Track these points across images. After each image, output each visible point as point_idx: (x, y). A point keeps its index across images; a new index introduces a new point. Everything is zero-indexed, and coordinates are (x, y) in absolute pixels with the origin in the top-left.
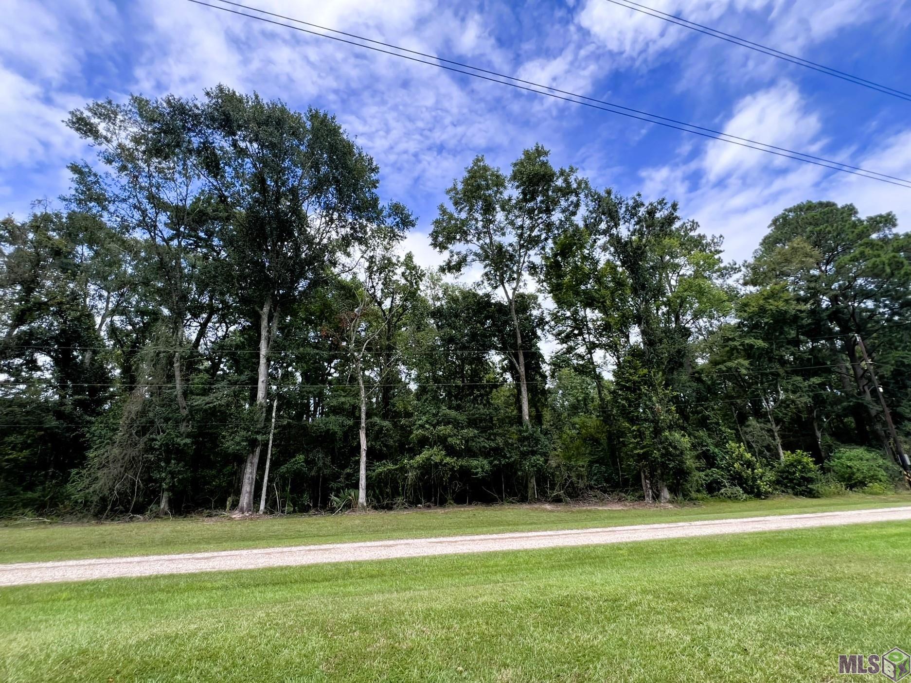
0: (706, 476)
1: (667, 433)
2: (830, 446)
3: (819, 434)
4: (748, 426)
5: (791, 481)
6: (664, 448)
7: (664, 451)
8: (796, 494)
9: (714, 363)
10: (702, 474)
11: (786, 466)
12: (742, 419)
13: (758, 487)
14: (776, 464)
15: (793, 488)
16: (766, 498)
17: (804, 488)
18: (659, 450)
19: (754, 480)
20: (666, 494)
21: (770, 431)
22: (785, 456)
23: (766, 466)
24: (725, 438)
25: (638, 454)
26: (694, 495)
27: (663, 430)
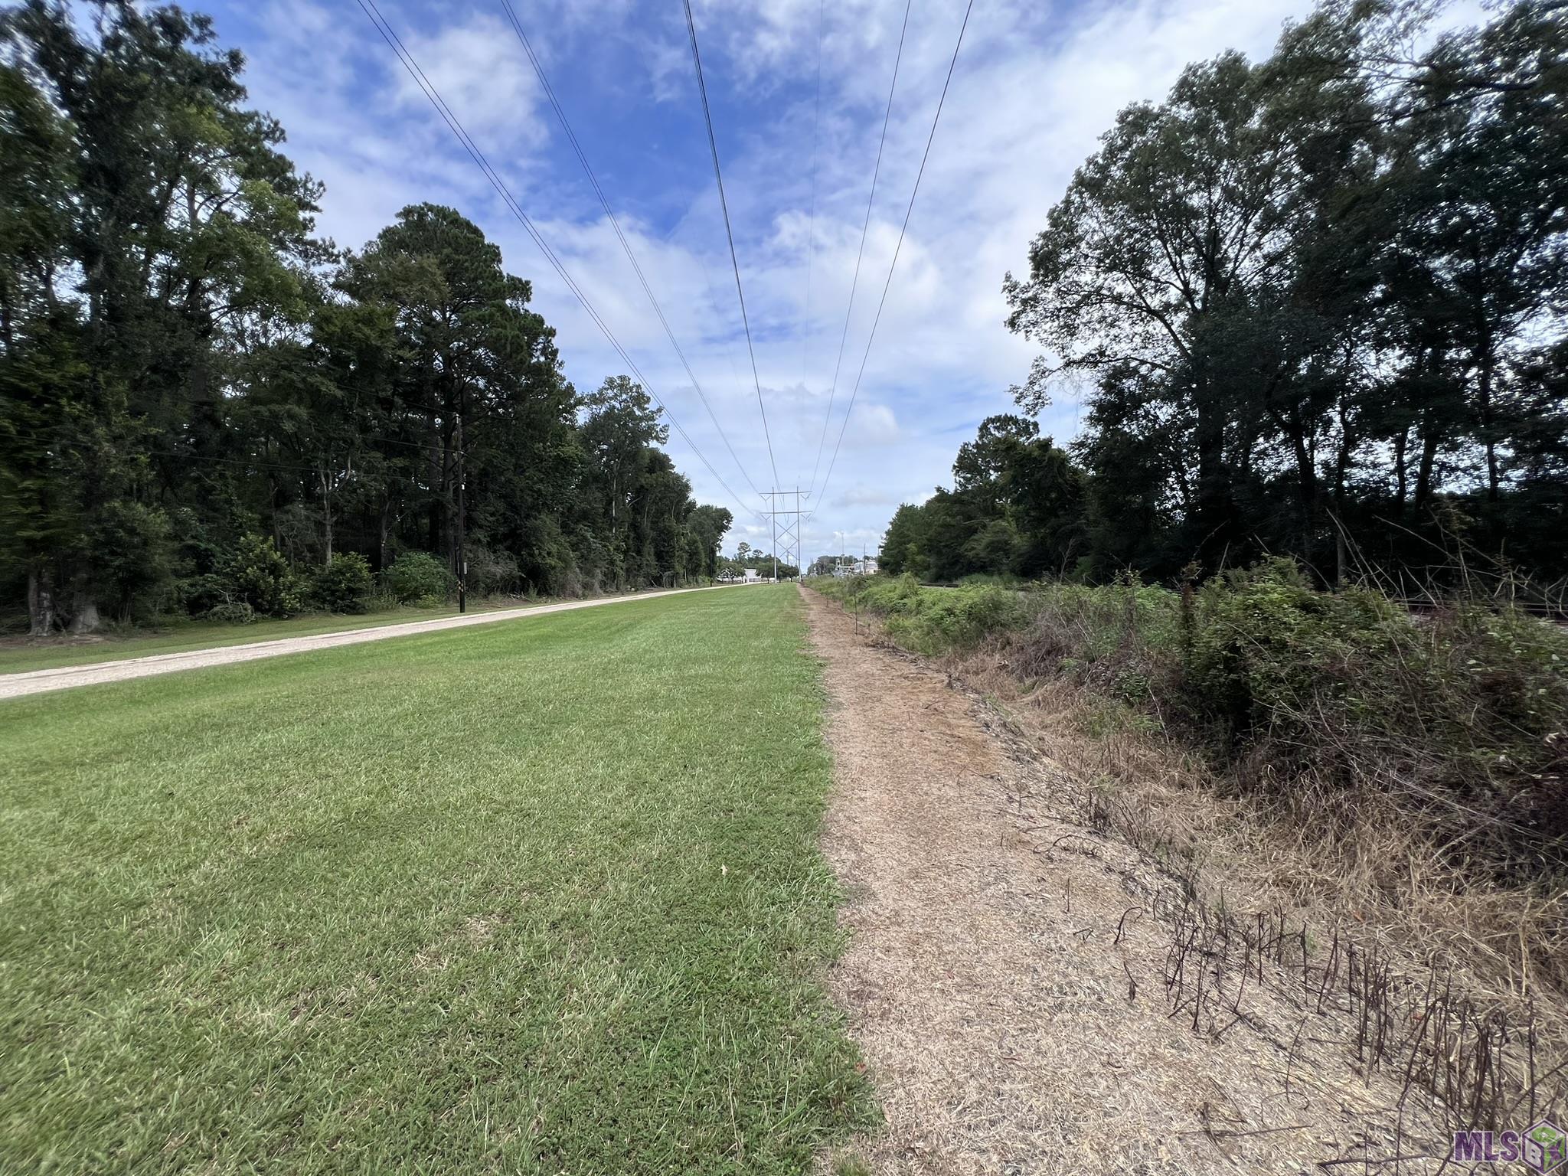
0: (191, 585)
1: (117, 504)
2: (393, 551)
3: (385, 534)
4: (287, 512)
5: (333, 593)
6: (103, 530)
7: (101, 537)
8: (335, 611)
10: (184, 583)
11: (331, 573)
12: (283, 499)
13: (281, 602)
14: (317, 571)
15: (333, 603)
16: (290, 617)
17: (347, 602)
18: (90, 534)
19: (276, 591)
20: (91, 617)
21: (320, 525)
22: (332, 559)
23: (304, 572)
24: (240, 526)
25: (29, 541)
26: (157, 617)
27: (109, 495)
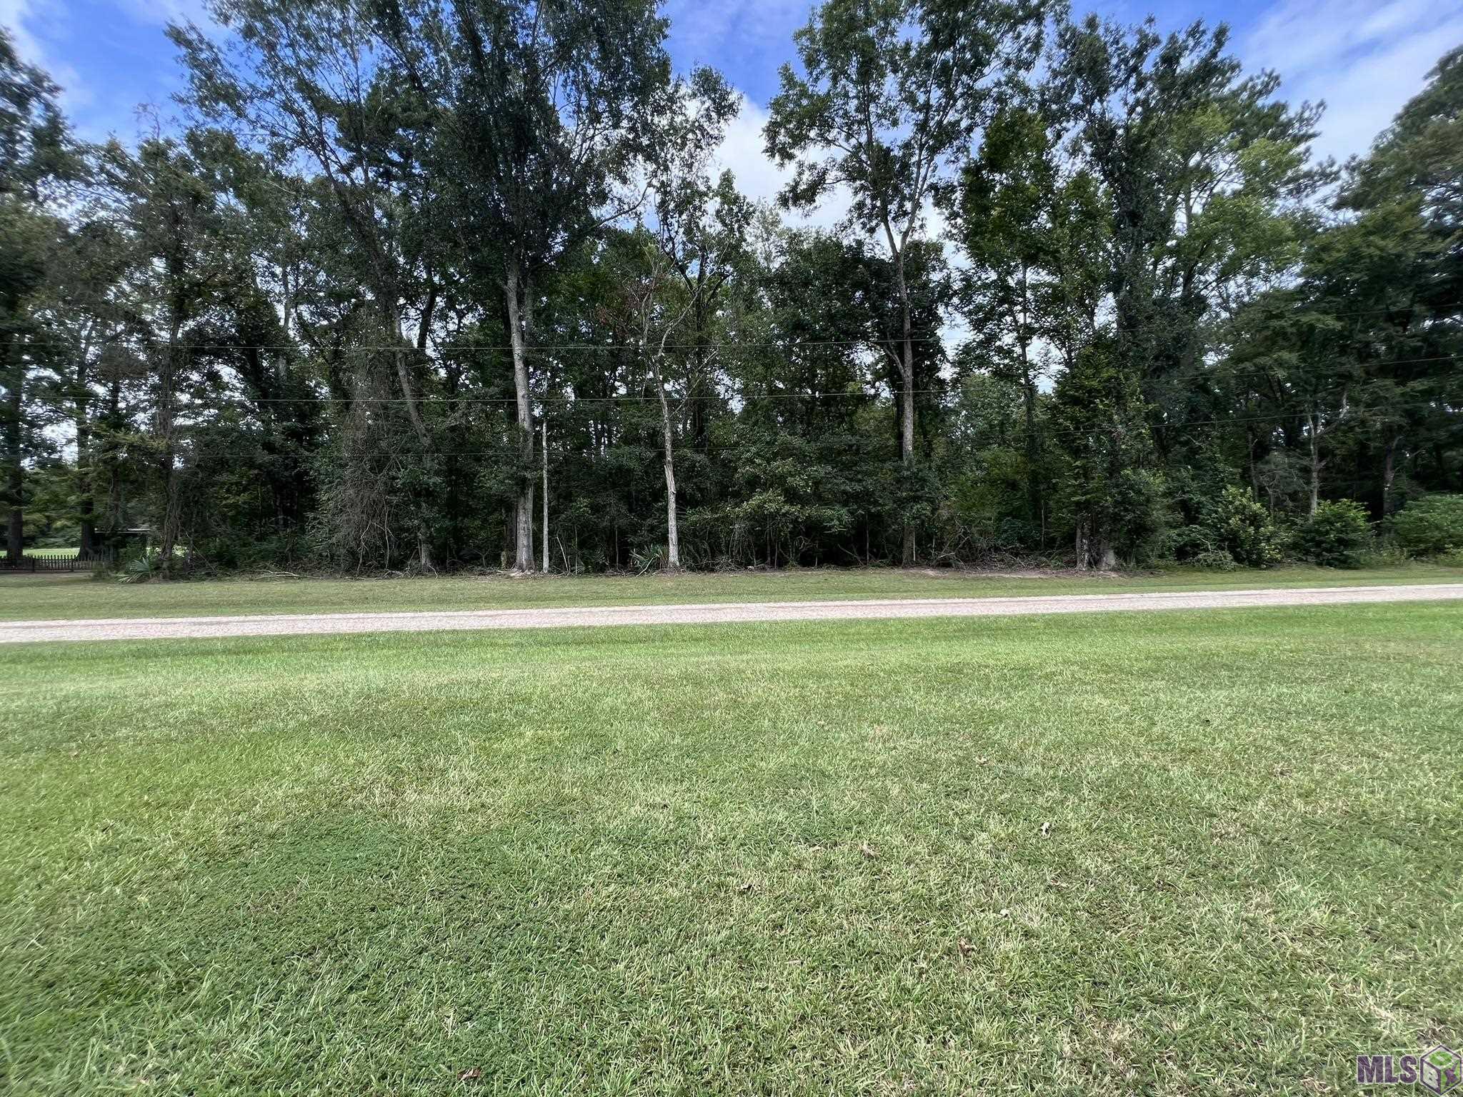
0: (1179, 535)
1: (1128, 471)
2: (1403, 496)
3: (1390, 475)
4: (1268, 462)
5: (1318, 544)
6: (1120, 493)
7: (1119, 498)
8: (1320, 564)
9: (1236, 359)
10: (1173, 533)
11: (1316, 523)
12: (1262, 451)
13: (1262, 551)
14: (1299, 521)
15: (1318, 555)
16: (1269, 567)
17: (1336, 555)
18: (1112, 497)
19: (1256, 541)
20: (1110, 558)
21: (1306, 471)
22: (1317, 508)
23: (1283, 522)
24: (1222, 480)
25: (1078, 503)
26: (1154, 561)
27: (1123, 466)
